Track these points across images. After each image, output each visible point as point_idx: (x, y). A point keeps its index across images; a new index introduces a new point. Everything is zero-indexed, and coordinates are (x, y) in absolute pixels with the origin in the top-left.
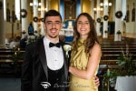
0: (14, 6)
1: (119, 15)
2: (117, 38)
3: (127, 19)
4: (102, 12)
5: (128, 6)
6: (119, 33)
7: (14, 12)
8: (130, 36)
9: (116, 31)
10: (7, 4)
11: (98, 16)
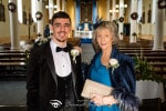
0: (30, 9)
1: (135, 16)
2: (132, 40)
3: (143, 21)
4: (117, 14)
5: (144, 8)
6: (134, 34)
7: (30, 15)
8: (146, 38)
9: (132, 32)
10: (24, 7)
11: (114, 18)
